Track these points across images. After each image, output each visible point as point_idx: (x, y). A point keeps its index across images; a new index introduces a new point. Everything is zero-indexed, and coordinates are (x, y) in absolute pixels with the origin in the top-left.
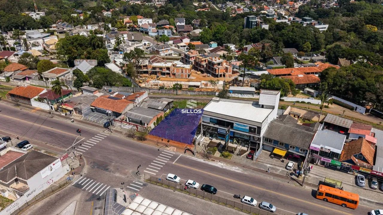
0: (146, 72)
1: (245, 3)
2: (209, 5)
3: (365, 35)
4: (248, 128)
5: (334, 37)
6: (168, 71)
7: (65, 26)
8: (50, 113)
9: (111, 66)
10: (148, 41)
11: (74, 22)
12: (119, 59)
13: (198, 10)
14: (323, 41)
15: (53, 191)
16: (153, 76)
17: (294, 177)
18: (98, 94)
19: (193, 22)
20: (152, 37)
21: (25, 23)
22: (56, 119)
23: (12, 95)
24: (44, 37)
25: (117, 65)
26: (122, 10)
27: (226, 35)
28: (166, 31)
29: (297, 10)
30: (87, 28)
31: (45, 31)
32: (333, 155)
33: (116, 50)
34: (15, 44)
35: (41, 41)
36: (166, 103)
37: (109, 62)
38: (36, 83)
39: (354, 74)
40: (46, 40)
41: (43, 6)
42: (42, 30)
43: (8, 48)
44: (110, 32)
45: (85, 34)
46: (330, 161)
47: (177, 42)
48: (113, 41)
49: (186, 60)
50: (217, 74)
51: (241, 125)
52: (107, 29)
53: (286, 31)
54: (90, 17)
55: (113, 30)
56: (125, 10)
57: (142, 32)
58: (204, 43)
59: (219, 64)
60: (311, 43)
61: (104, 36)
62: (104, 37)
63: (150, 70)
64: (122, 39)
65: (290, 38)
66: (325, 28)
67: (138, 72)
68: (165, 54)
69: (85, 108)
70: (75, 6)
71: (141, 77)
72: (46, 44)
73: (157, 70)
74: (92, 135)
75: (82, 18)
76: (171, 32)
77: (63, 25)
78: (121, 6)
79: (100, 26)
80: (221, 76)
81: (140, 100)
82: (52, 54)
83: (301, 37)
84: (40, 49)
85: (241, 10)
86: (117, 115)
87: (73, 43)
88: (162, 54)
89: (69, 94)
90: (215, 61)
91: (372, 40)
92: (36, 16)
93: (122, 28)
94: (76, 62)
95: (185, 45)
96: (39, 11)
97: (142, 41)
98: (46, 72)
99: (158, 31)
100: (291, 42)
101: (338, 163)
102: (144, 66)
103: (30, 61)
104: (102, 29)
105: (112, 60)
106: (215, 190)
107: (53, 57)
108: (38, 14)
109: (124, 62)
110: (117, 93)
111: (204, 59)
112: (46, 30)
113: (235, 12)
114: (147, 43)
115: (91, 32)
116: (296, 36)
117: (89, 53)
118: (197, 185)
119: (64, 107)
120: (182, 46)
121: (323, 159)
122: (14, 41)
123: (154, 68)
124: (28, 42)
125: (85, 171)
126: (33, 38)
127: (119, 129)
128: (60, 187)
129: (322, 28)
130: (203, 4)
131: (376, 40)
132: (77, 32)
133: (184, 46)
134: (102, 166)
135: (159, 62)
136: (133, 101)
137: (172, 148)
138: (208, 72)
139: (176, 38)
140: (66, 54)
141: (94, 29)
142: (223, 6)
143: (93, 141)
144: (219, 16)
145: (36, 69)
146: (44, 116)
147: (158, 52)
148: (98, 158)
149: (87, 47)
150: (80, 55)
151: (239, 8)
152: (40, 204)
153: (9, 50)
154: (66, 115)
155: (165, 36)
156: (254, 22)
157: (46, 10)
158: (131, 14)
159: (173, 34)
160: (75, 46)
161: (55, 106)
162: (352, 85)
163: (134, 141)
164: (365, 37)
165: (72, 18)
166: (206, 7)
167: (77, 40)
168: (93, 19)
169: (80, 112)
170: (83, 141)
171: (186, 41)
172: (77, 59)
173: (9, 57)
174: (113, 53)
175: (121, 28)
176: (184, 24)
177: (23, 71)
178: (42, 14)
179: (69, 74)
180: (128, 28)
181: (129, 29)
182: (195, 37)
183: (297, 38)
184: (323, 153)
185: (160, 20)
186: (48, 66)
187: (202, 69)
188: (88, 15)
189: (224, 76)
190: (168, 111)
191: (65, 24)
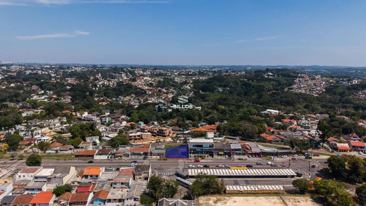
1: (131, 96)
4: (209, 146)
5: (206, 113)
6: (138, 138)
8: (109, 160)
12: (109, 135)
13: (100, 103)
14: (203, 115)
17: (230, 159)
22: (115, 161)
23: (77, 156)
28: (107, 119)
29: (171, 99)
32: (239, 150)
35: (40, 131)
39: (231, 126)
40: (43, 130)
45: (59, 125)
46: (238, 152)
50: (165, 135)
51: (206, 145)
59: (165, 130)
72: (43, 133)
73: (133, 137)
76: (110, 119)
81: (150, 147)
85: (133, 101)
86: (146, 153)
90: (163, 128)
91: (224, 113)
95: (125, 125)
98: (81, 144)
99: (101, 119)
101: (241, 152)
106: (209, 166)
113: (129, 103)
118: (202, 166)
119: (117, 155)
121: (236, 152)
122: (24, 133)
124: (34, 133)
127: (151, 159)
129: (199, 109)
130: (101, 99)
131: (226, 112)
136: (148, 148)
137: (181, 160)
138: (159, 135)
139: (115, 122)
142: (118, 99)
154: (119, 159)
156: (163, 108)
161: (110, 156)
162: (231, 130)
163: (163, 161)
164: (220, 111)
166: (105, 101)
169: (126, 155)
173: (35, 141)
176: (109, 113)
177: (63, 146)
183: (190, 115)
184: (236, 150)
187: (155, 134)
189: (169, 136)
191: (36, 120)
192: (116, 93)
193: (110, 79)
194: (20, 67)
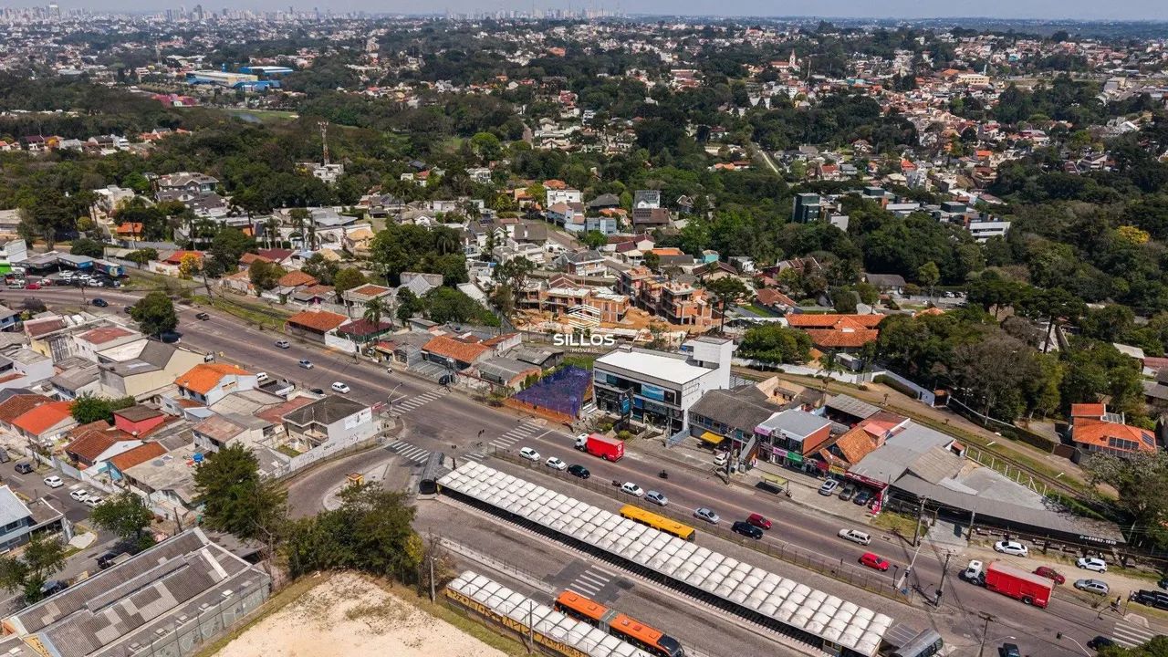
0: (535, 306)
1: (854, 148)
2: (750, 154)
3: (1104, 253)
4: (662, 393)
7: (388, 201)
8: (355, 357)
9: (469, 289)
10: (559, 241)
11: (406, 192)
12: (486, 276)
13: (716, 166)
14: (972, 261)
15: (357, 451)
16: (547, 313)
17: (721, 473)
18: (437, 332)
19: (679, 201)
20: (571, 233)
21: (308, 193)
22: (364, 366)
23: (294, 325)
24: (345, 225)
25: (479, 287)
26: (519, 166)
27: (740, 236)
28: (603, 223)
30: (432, 208)
31: (344, 210)
33: (486, 258)
34: (292, 235)
35: (339, 232)
36: (550, 354)
37: (467, 280)
38: (331, 309)
40: (350, 231)
41: (341, 151)
42: (339, 209)
43: (279, 243)
44: (479, 219)
45: (427, 221)
46: (788, 454)
47: (624, 245)
48: (482, 240)
49: (624, 287)
50: (678, 316)
51: (652, 389)
52: (473, 211)
53: (882, 233)
54: (441, 184)
55: (487, 215)
56: (525, 164)
57: (551, 221)
58: (687, 252)
59: (684, 297)
60: (939, 266)
61: (465, 226)
62: (465, 229)
63: (542, 301)
64: (502, 236)
65: (889, 250)
66: (1001, 230)
67: (518, 304)
68: (588, 272)
69: (413, 352)
70: (412, 151)
71: (523, 313)
72: (348, 239)
73: (558, 302)
74: (418, 392)
75: (424, 184)
76: (615, 224)
77: (383, 201)
78: (517, 155)
79: (459, 206)
80: (686, 321)
81: (505, 346)
82: (358, 259)
83: (915, 250)
84: (336, 248)
85: (835, 168)
86: (463, 365)
87: (401, 241)
88: (581, 273)
89: (388, 330)
90: (677, 289)
91: (1119, 266)
92: (327, 173)
93: (508, 210)
94: (404, 277)
95: (641, 254)
96: (331, 163)
97: (544, 241)
98: (351, 291)
99: (585, 222)
100: (890, 258)
101: (797, 459)
102: (532, 293)
103: (324, 270)
104: (463, 212)
105: (472, 278)
106: (587, 473)
107: (359, 264)
108: (330, 169)
109: (494, 283)
110: (470, 334)
111: (658, 286)
112: (348, 208)
113: (816, 174)
114: (555, 247)
115: (439, 217)
116: (903, 247)
117: (430, 261)
118: (562, 465)
119: (379, 348)
120: (632, 258)
121: (785, 453)
122: (291, 230)
123: (552, 298)
124: (316, 234)
125: (403, 434)
126: (324, 225)
127: (463, 388)
128: (367, 448)
129: (992, 230)
130: (732, 150)
132: (410, 216)
133: (639, 258)
134: (430, 432)
135: (563, 287)
136: (493, 346)
137: (540, 420)
138: (663, 313)
139: (623, 239)
140: (387, 260)
141: (446, 210)
142: (788, 156)
143: (419, 401)
144: (760, 184)
145: (332, 285)
146: (344, 360)
147: (572, 268)
148: (425, 421)
149: (427, 249)
150: (412, 264)
151: (829, 162)
152: (339, 462)
153: (279, 246)
154: (380, 361)
155: (598, 232)
157: (348, 161)
158: (537, 174)
159: (620, 227)
160: (406, 247)
161: (362, 346)
163: (484, 407)
164: (1106, 257)
165: (404, 184)
166: (740, 159)
167: (411, 235)
168: (447, 189)
169: (402, 356)
170: (404, 399)
171: (646, 245)
172: (405, 270)
173: (283, 259)
174: (476, 265)
175: (506, 209)
176: (655, 206)
177: (310, 286)
178: (338, 169)
179: (390, 297)
180: (523, 210)
181: (523, 214)
182: (669, 237)
183: (905, 252)
184: (778, 442)
185: (600, 193)
186: (354, 280)
187: (653, 306)
188: (437, 180)
189: (694, 322)
190: (552, 369)
191: (387, 198)
192: (803, 134)
193: (823, 77)
194: (601, 29)
